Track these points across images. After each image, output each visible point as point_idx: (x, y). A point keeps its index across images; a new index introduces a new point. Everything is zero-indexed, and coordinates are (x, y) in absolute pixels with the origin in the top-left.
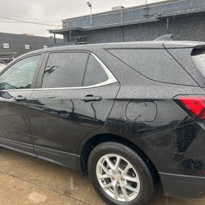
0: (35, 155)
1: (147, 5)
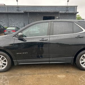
0: (50, 63)
1: (18, 6)
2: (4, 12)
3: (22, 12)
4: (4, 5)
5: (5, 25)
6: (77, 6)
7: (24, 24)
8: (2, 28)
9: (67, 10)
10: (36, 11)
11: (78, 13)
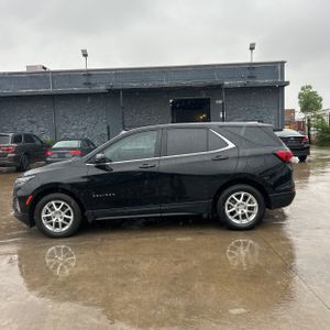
2: (42, 90)
3: (102, 88)
4: (44, 68)
5: (44, 132)
6: (283, 63)
7: (108, 128)
8: (38, 143)
9: (250, 77)
10: (145, 85)
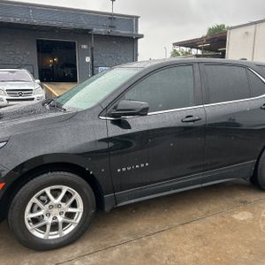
6: (137, 17)
9: (111, 27)
11: (142, 36)
